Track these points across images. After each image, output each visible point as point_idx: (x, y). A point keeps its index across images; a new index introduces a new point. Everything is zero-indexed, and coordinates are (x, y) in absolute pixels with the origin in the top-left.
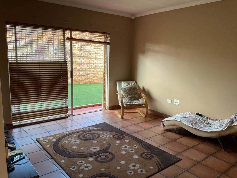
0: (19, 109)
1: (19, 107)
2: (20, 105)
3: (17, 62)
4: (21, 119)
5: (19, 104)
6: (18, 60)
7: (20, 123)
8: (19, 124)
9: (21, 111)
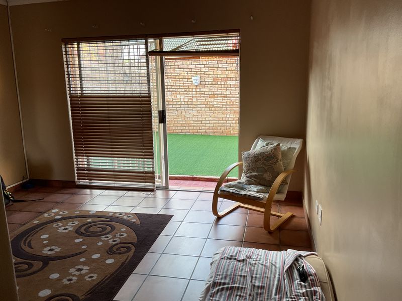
0: (88, 162)
1: (88, 159)
2: (90, 157)
3: (82, 96)
4: (90, 177)
5: (88, 156)
6: (84, 92)
7: (90, 183)
8: (88, 184)
9: (91, 166)
